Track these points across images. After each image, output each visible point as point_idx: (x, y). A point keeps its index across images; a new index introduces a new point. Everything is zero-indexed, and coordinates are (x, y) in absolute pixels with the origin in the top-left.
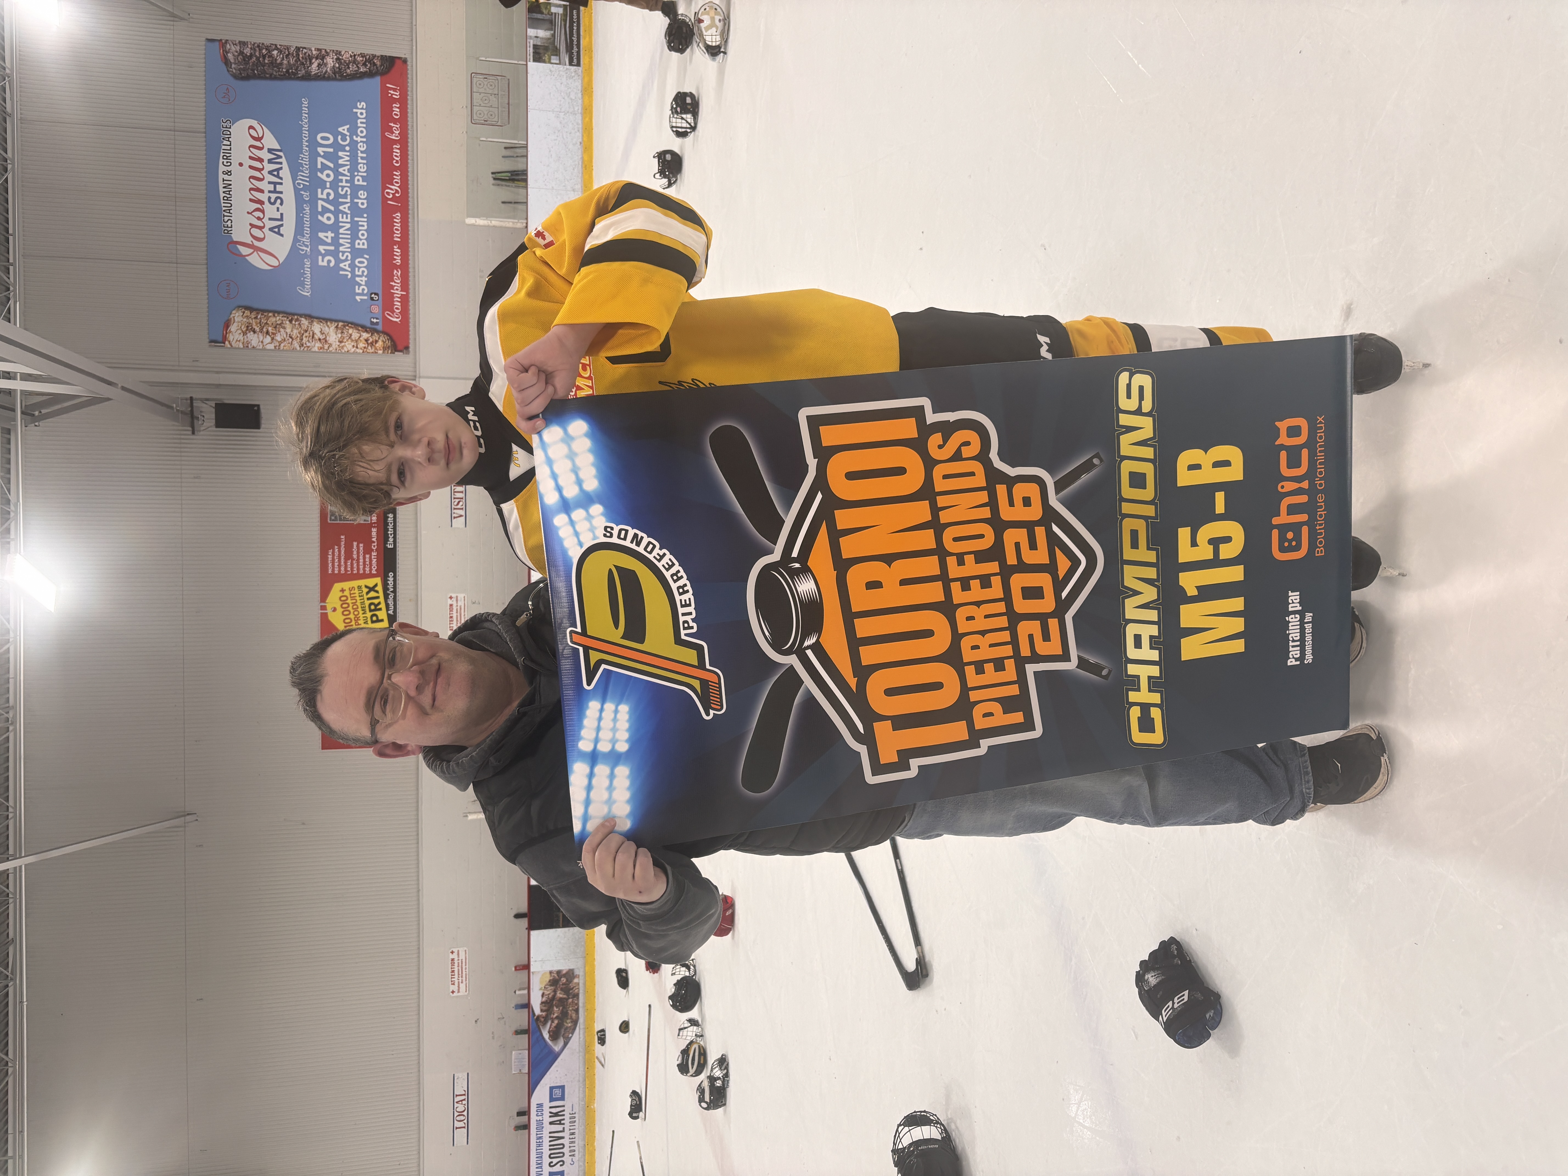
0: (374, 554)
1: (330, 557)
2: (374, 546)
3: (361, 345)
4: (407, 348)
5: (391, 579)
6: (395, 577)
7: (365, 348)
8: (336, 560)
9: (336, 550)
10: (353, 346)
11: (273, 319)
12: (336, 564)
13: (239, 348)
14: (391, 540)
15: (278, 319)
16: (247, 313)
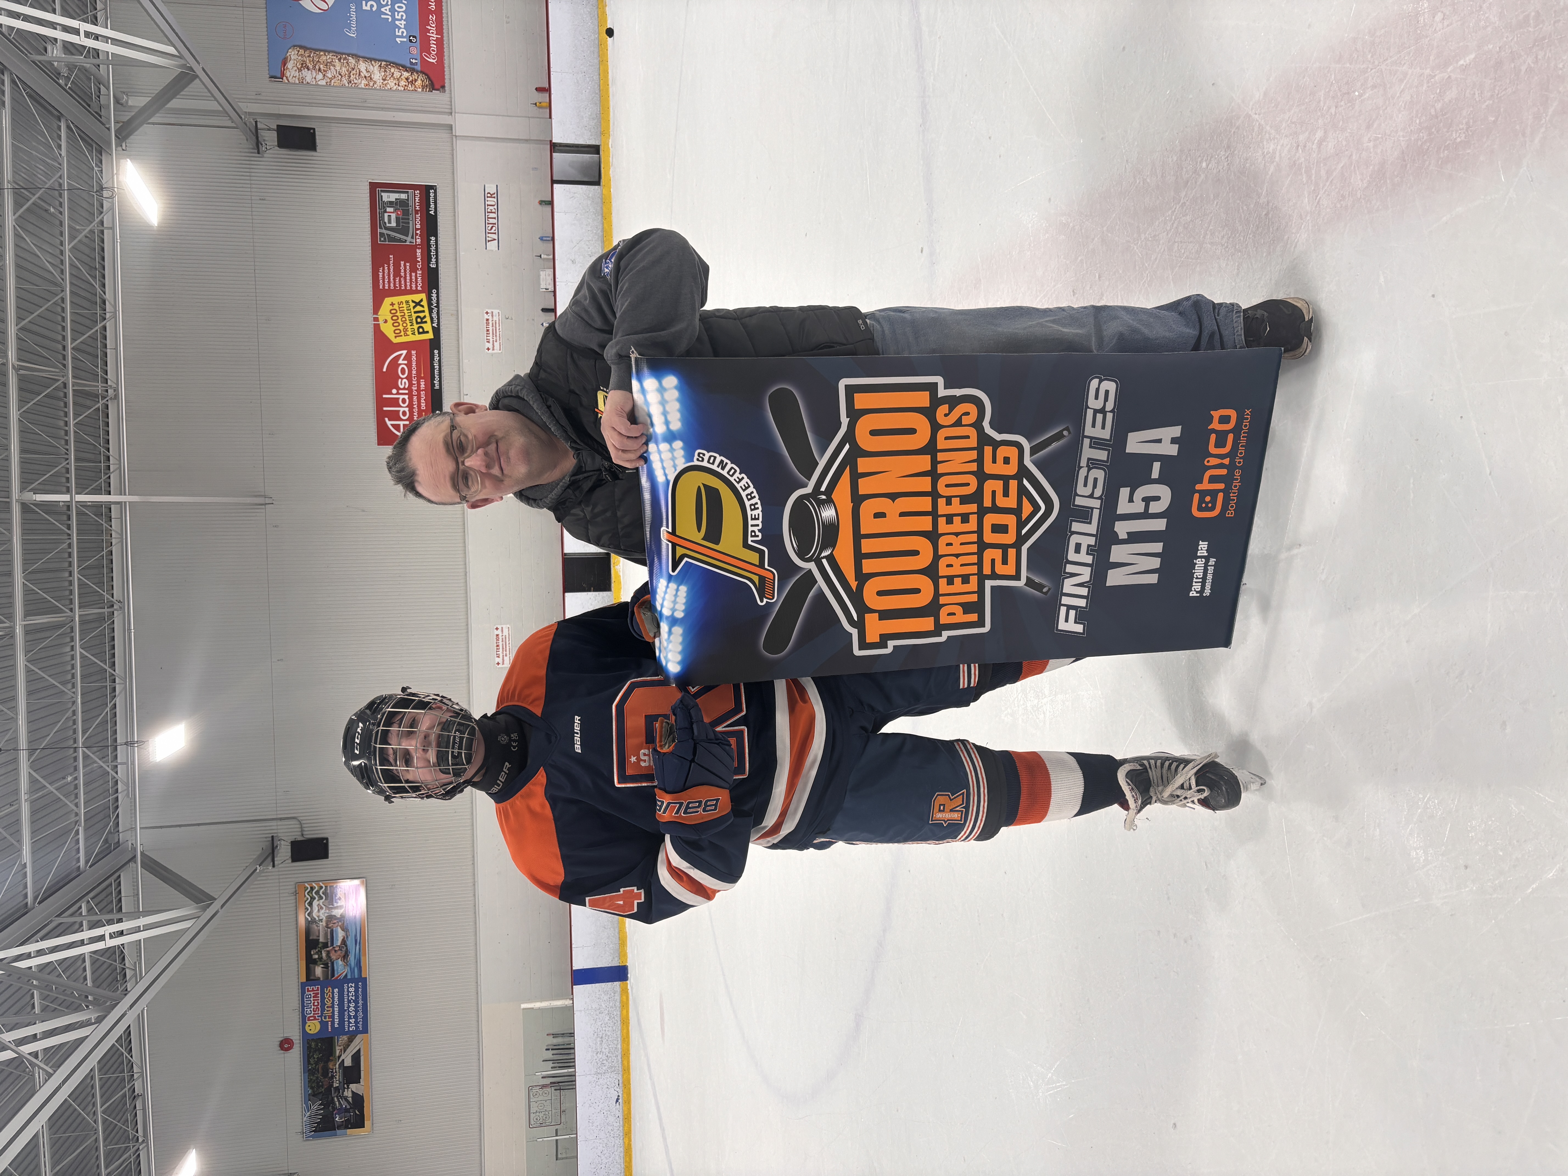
0: (419, 272)
1: (381, 274)
2: (419, 265)
3: (403, 83)
4: (443, 87)
5: (434, 295)
6: (438, 293)
7: (406, 86)
8: (386, 277)
9: (386, 268)
10: (395, 84)
11: (324, 58)
12: (386, 281)
13: (295, 84)
14: (434, 260)
15: (329, 57)
16: (302, 52)
